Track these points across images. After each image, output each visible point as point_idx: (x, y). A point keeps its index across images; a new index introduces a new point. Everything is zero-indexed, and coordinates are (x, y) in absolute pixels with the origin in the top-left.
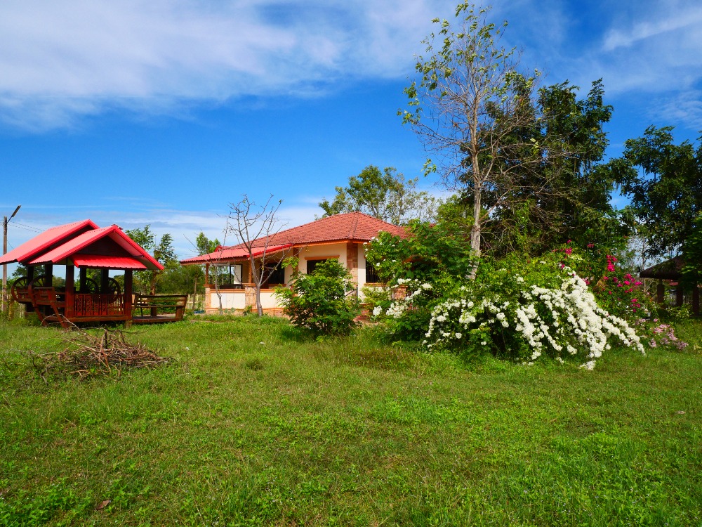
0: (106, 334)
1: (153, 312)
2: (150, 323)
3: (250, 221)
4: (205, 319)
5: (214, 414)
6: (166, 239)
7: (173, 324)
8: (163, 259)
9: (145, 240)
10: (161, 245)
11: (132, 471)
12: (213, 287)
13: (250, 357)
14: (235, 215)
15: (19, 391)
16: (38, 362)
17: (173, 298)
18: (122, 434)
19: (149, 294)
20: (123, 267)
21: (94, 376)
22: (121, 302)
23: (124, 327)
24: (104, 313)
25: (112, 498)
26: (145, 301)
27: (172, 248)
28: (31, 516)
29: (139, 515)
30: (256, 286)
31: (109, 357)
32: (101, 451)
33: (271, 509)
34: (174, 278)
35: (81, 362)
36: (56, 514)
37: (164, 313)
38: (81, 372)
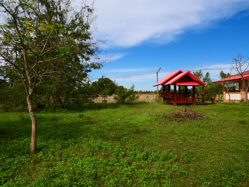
0: (185, 107)
1: (203, 101)
2: (202, 105)
3: (241, 64)
4: (223, 104)
5: (222, 138)
6: (207, 74)
7: (211, 105)
8: (206, 81)
9: (200, 75)
10: (206, 76)
11: (190, 152)
12: (226, 92)
13: (241, 119)
14: (235, 62)
15: (160, 123)
16: (165, 115)
17: (211, 96)
18: (188, 140)
19: (202, 94)
20: (191, 85)
21: (181, 121)
22: (192, 97)
23: (193, 106)
24: (186, 101)
25: (183, 158)
26: (200, 97)
27: (210, 77)
28: (160, 158)
29: (191, 166)
30: (246, 91)
31: (186, 115)
32: (181, 144)
33: (241, 177)
34: (212, 89)
35: (177, 116)
36: (167, 159)
37: (207, 101)
38: (177, 119)
